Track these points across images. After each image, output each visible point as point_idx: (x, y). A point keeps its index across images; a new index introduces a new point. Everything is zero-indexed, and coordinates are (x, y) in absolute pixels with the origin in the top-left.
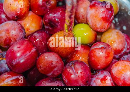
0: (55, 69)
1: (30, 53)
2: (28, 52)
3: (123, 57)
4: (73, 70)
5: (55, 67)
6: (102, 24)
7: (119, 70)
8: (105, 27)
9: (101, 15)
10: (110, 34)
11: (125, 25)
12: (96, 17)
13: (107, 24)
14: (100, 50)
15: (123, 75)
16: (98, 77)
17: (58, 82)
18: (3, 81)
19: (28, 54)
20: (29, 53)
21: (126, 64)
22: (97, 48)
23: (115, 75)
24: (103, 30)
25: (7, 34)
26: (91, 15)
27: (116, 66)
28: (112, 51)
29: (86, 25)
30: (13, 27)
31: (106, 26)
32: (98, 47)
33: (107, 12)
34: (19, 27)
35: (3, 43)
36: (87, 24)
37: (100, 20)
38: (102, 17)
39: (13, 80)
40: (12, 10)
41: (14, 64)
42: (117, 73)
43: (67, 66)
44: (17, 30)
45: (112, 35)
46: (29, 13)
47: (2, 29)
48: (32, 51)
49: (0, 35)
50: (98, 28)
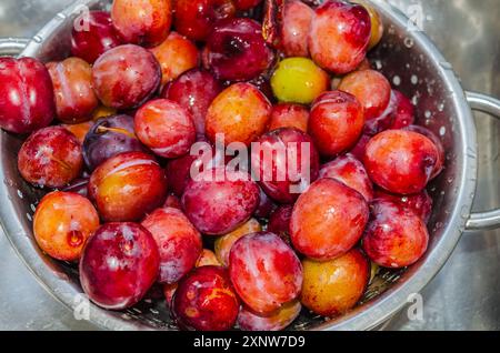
6: (343, 51)
7: (381, 147)
8: (351, 58)
9: (342, 29)
15: (391, 155)
22: (327, 103)
24: (345, 67)
26: (319, 30)
29: (306, 62)
31: (353, 57)
33: (356, 21)
35: (110, 94)
36: (309, 56)
37: (339, 41)
38: (345, 33)
39: (136, 167)
42: (377, 153)
44: (144, 62)
46: (169, 33)
49: (104, 74)
50: (333, 60)
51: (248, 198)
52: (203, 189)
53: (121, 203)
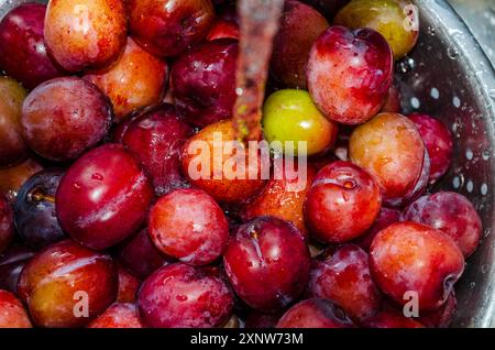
0: (203, 247)
1: (130, 194)
2: (122, 192)
3: (412, 205)
4: (255, 249)
5: (202, 241)
6: (351, 108)
7: (389, 257)
8: (362, 113)
9: (351, 82)
10: (379, 133)
11: (436, 87)
12: (333, 86)
13: (369, 106)
14: (340, 193)
15: (401, 272)
16: (330, 268)
17: (210, 282)
18: (49, 272)
19: (122, 197)
20: (127, 193)
21: (413, 240)
22: (330, 186)
23: (380, 270)
24: (355, 121)
25: (57, 126)
26: (320, 77)
27: (385, 240)
28: (375, 194)
30: (75, 103)
31: (366, 112)
32: (334, 181)
33: (369, 73)
34: (95, 104)
35: (46, 148)
37: (346, 97)
38: (353, 88)
39: (79, 270)
40: (72, 49)
41: (82, 226)
42: (384, 263)
43: (239, 236)
45: (381, 138)
47: (44, 107)
48: (134, 187)
49: (37, 126)
50: (339, 116)
51: (218, 315)
52: (161, 304)
53: (60, 320)
